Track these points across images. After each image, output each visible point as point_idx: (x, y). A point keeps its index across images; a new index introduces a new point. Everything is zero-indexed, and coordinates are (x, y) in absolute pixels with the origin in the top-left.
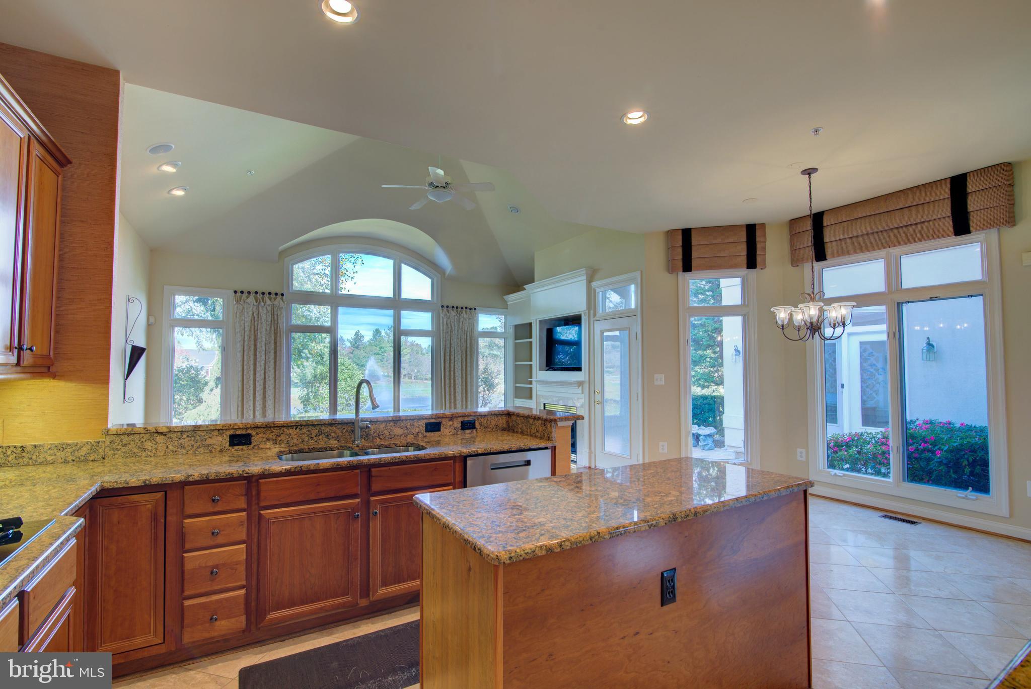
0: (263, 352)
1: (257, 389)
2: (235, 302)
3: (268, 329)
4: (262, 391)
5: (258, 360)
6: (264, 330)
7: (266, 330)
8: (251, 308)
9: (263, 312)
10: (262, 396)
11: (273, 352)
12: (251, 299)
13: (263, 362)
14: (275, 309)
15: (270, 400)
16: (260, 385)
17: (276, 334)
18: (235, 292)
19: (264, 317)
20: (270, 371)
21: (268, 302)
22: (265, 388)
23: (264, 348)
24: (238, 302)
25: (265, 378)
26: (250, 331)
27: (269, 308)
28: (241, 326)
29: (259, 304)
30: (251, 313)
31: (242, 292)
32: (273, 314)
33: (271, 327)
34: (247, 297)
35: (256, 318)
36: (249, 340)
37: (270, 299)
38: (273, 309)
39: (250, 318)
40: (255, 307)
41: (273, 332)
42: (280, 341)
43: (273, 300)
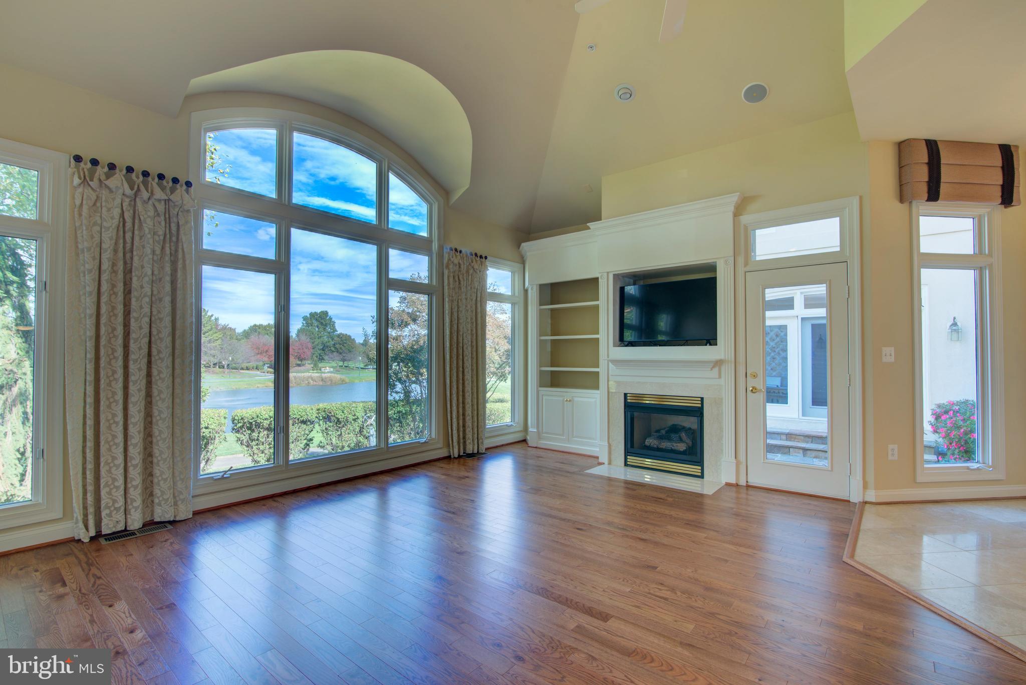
0: (147, 299)
1: (132, 378)
2: (77, 181)
3: (158, 252)
4: (144, 381)
5: (134, 314)
6: (148, 251)
7: (154, 252)
8: (118, 201)
9: (146, 213)
10: (143, 393)
11: (168, 299)
12: (117, 180)
13: (147, 319)
14: (174, 212)
15: (163, 400)
16: (140, 369)
17: (174, 263)
18: (78, 159)
19: (148, 224)
20: (161, 339)
21: (159, 194)
22: (149, 375)
23: (147, 290)
24: (84, 181)
25: (150, 354)
26: (115, 251)
27: (161, 207)
28: (92, 237)
29: (136, 195)
30: (116, 212)
31: (95, 162)
32: (168, 221)
33: (163, 248)
34: (108, 177)
35: (129, 225)
36: (114, 272)
37: (163, 189)
38: (167, 211)
39: (116, 222)
40: (127, 200)
41: (167, 258)
42: (185, 279)
43: (168, 191)
